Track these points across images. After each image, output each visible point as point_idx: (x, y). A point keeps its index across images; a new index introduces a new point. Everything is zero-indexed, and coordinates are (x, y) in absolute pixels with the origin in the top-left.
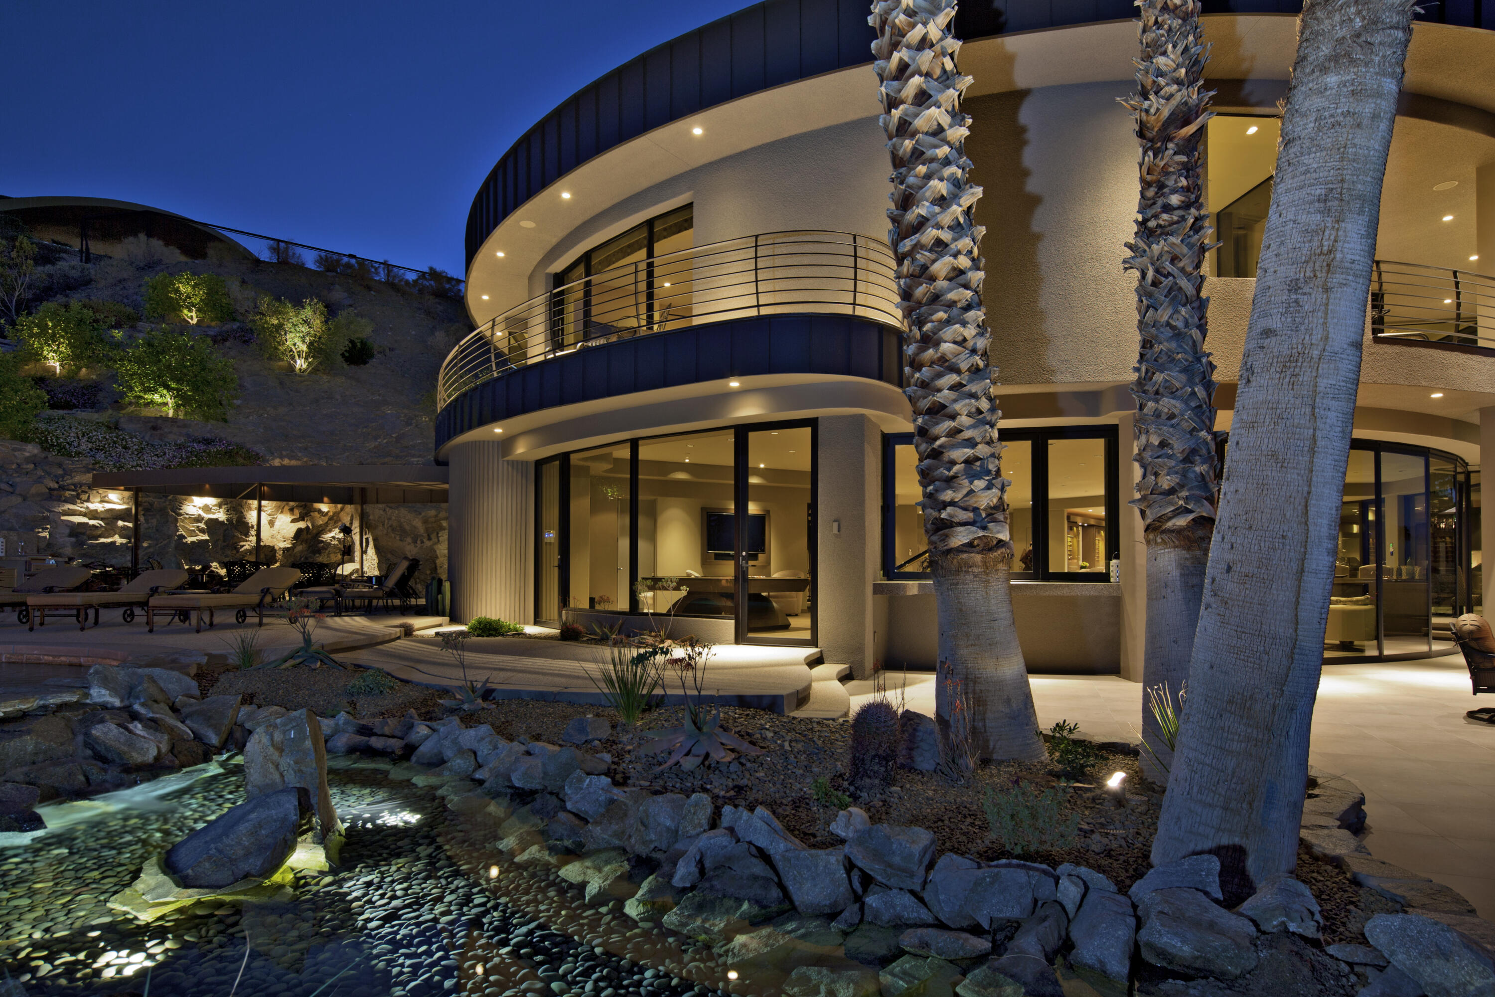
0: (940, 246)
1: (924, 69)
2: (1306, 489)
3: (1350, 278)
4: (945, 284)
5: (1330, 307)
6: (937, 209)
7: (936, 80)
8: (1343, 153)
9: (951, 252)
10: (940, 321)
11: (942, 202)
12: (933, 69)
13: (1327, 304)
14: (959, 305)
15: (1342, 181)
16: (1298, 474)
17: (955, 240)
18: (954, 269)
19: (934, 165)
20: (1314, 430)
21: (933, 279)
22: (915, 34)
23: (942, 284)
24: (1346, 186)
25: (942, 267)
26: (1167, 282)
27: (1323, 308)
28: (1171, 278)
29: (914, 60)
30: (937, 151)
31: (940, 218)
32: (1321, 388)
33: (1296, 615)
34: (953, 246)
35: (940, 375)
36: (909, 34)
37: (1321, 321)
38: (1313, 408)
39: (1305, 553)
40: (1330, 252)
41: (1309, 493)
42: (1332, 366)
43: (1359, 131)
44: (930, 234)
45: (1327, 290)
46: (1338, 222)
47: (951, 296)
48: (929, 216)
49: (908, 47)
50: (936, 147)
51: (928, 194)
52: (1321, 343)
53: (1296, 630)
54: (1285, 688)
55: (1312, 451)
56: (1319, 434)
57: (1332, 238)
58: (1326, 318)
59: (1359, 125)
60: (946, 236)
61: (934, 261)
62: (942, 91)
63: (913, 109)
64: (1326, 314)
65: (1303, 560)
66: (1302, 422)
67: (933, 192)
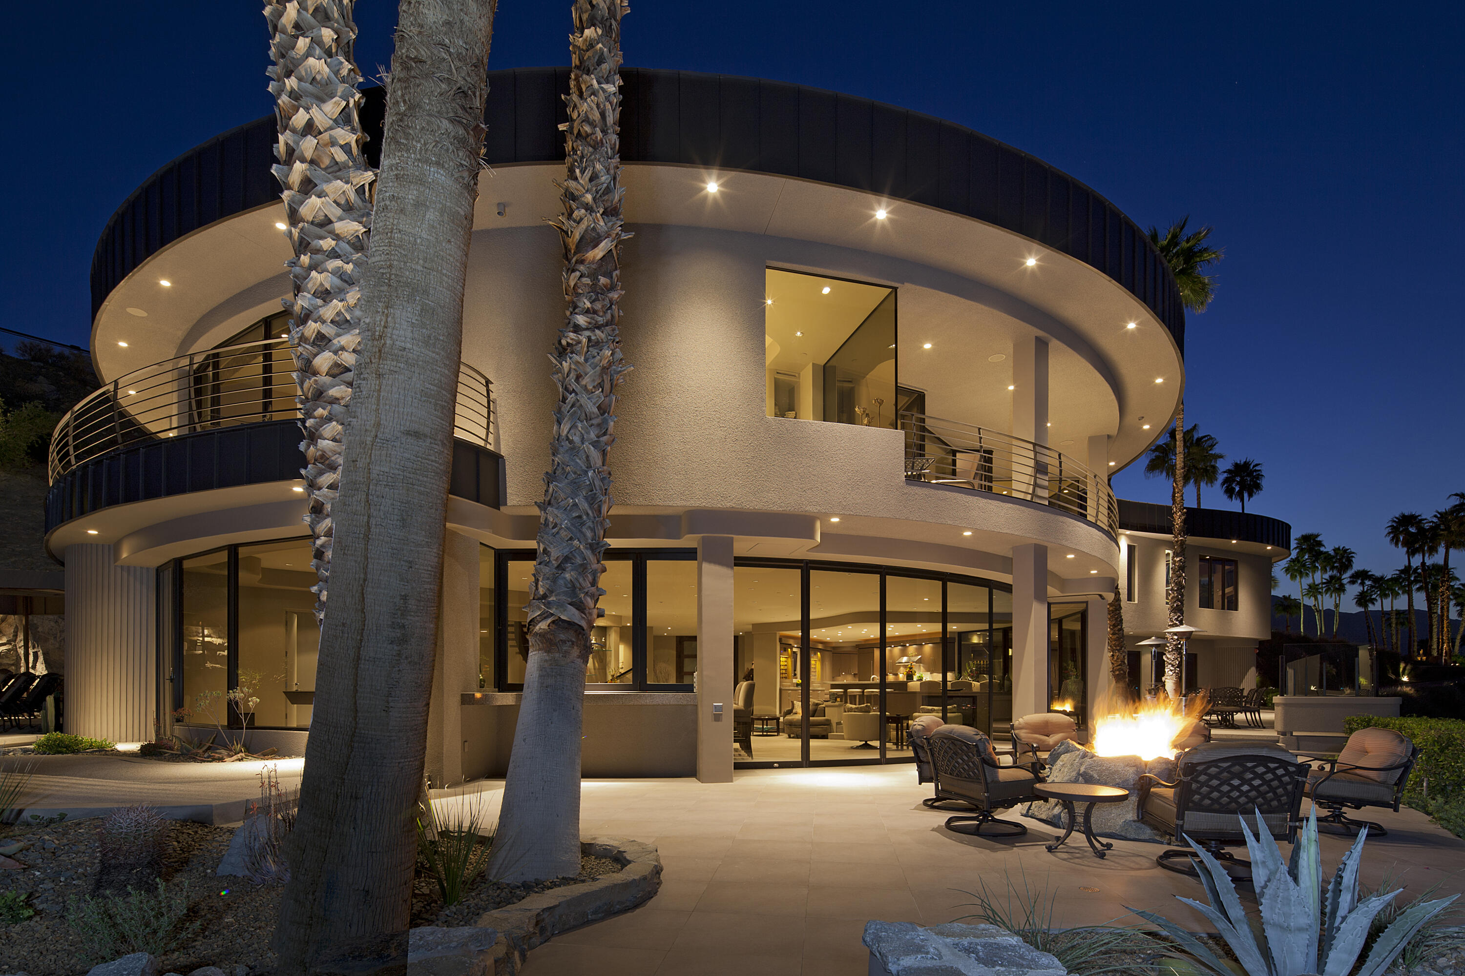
0: (322, 341)
1: (309, 154)
2: (362, 576)
3: (402, 365)
4: (328, 379)
5: (382, 394)
6: (319, 302)
7: (325, 169)
8: (391, 238)
9: (334, 348)
10: (321, 417)
11: (325, 295)
12: (319, 157)
13: (379, 391)
14: (343, 402)
15: (390, 266)
16: (356, 561)
17: (338, 335)
18: (337, 365)
19: (319, 257)
20: (369, 517)
21: (315, 373)
22: (300, 119)
23: (324, 379)
24: (393, 271)
25: (323, 361)
26: (571, 398)
27: (376, 394)
28: (573, 395)
29: (298, 144)
30: (321, 242)
31: (322, 311)
32: (374, 476)
33: (355, 703)
34: (335, 341)
35: (321, 473)
36: (294, 118)
37: (374, 407)
38: (367, 495)
39: (361, 640)
40: (380, 337)
41: (365, 580)
42: (384, 452)
43: (402, 216)
44: (312, 327)
45: (379, 376)
46: (387, 307)
47: (334, 392)
48: (311, 308)
49: (294, 131)
50: (322, 238)
51: (310, 286)
52: (374, 430)
53: (355, 718)
54: (346, 777)
55: (367, 538)
56: (373, 521)
57: (383, 323)
58: (378, 405)
59: (402, 211)
60: (328, 330)
61: (316, 355)
62: (328, 181)
63: (299, 196)
64: (379, 400)
65: (359, 648)
66: (359, 508)
67: (314, 284)
